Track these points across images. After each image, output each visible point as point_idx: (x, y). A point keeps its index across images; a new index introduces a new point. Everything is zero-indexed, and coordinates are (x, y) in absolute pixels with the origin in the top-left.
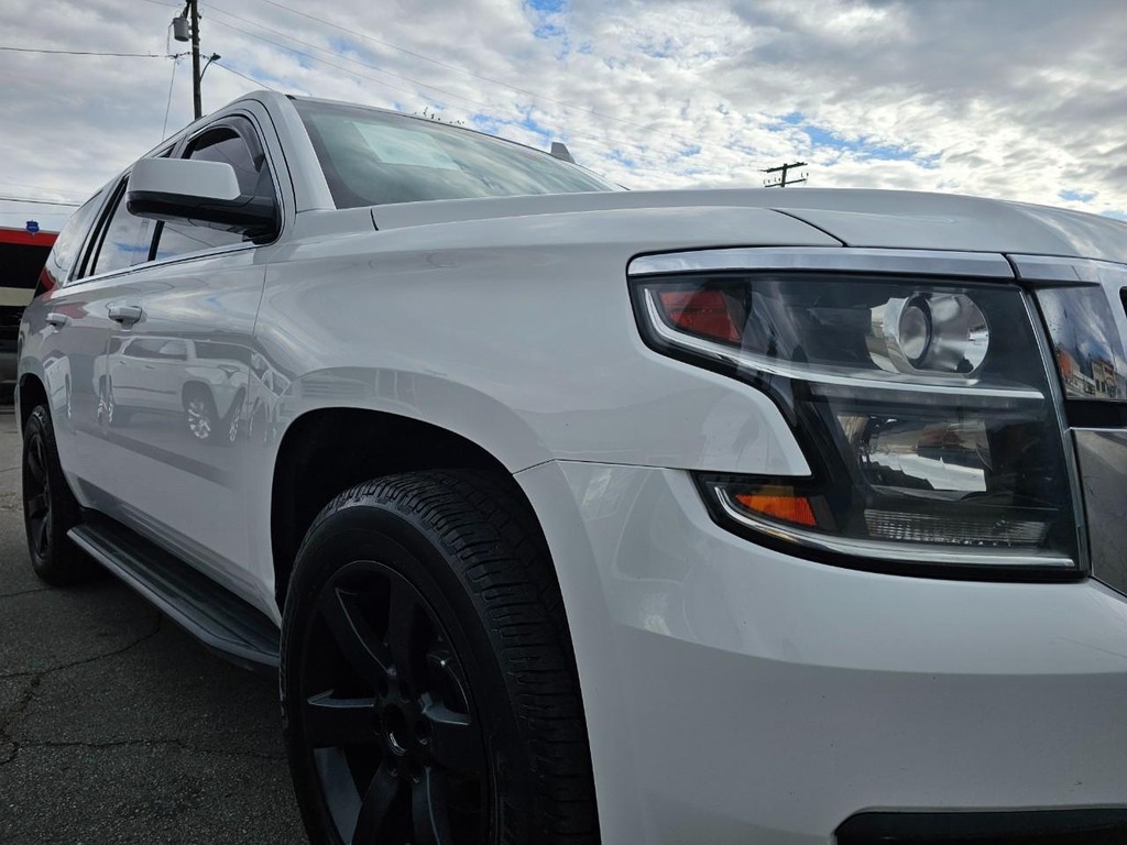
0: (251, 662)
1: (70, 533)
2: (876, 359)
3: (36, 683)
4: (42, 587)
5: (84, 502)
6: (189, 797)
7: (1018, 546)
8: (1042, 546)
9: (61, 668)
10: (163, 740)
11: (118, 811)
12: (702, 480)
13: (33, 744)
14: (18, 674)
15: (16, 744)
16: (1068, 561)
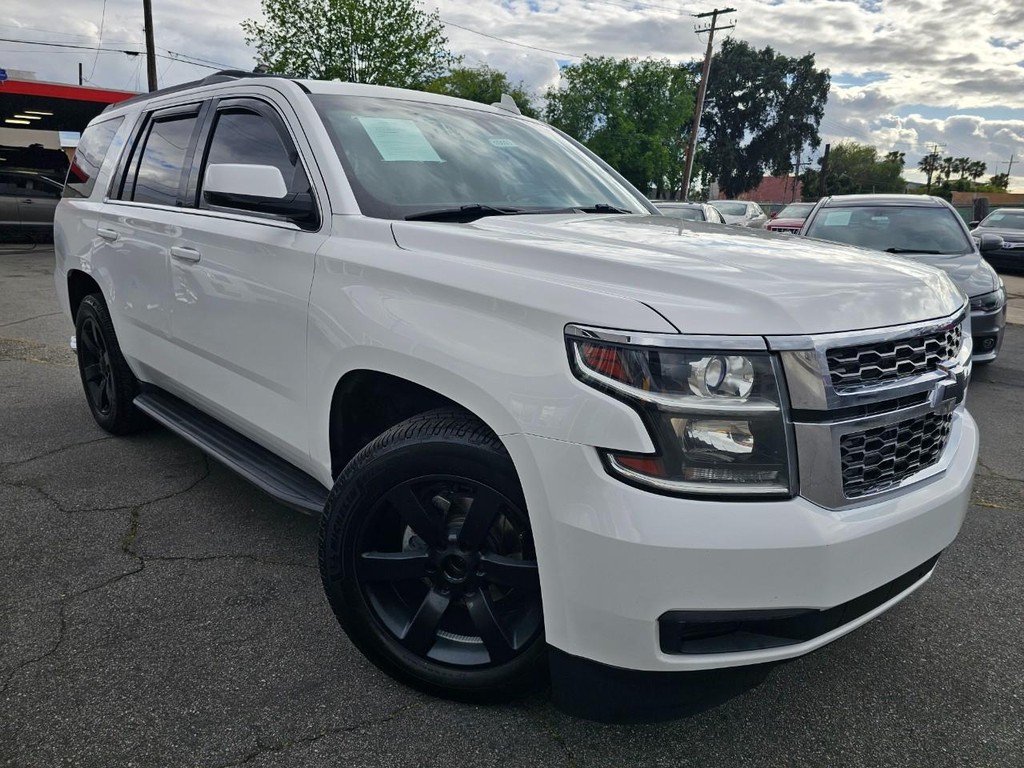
0: (309, 510)
1: (135, 401)
2: (692, 388)
3: (136, 515)
4: (106, 436)
5: (142, 377)
6: (269, 592)
7: (764, 482)
8: (775, 482)
9: (149, 503)
10: (239, 556)
11: (226, 602)
12: (602, 453)
13: (152, 558)
14: (119, 508)
15: (141, 558)
16: (786, 490)
